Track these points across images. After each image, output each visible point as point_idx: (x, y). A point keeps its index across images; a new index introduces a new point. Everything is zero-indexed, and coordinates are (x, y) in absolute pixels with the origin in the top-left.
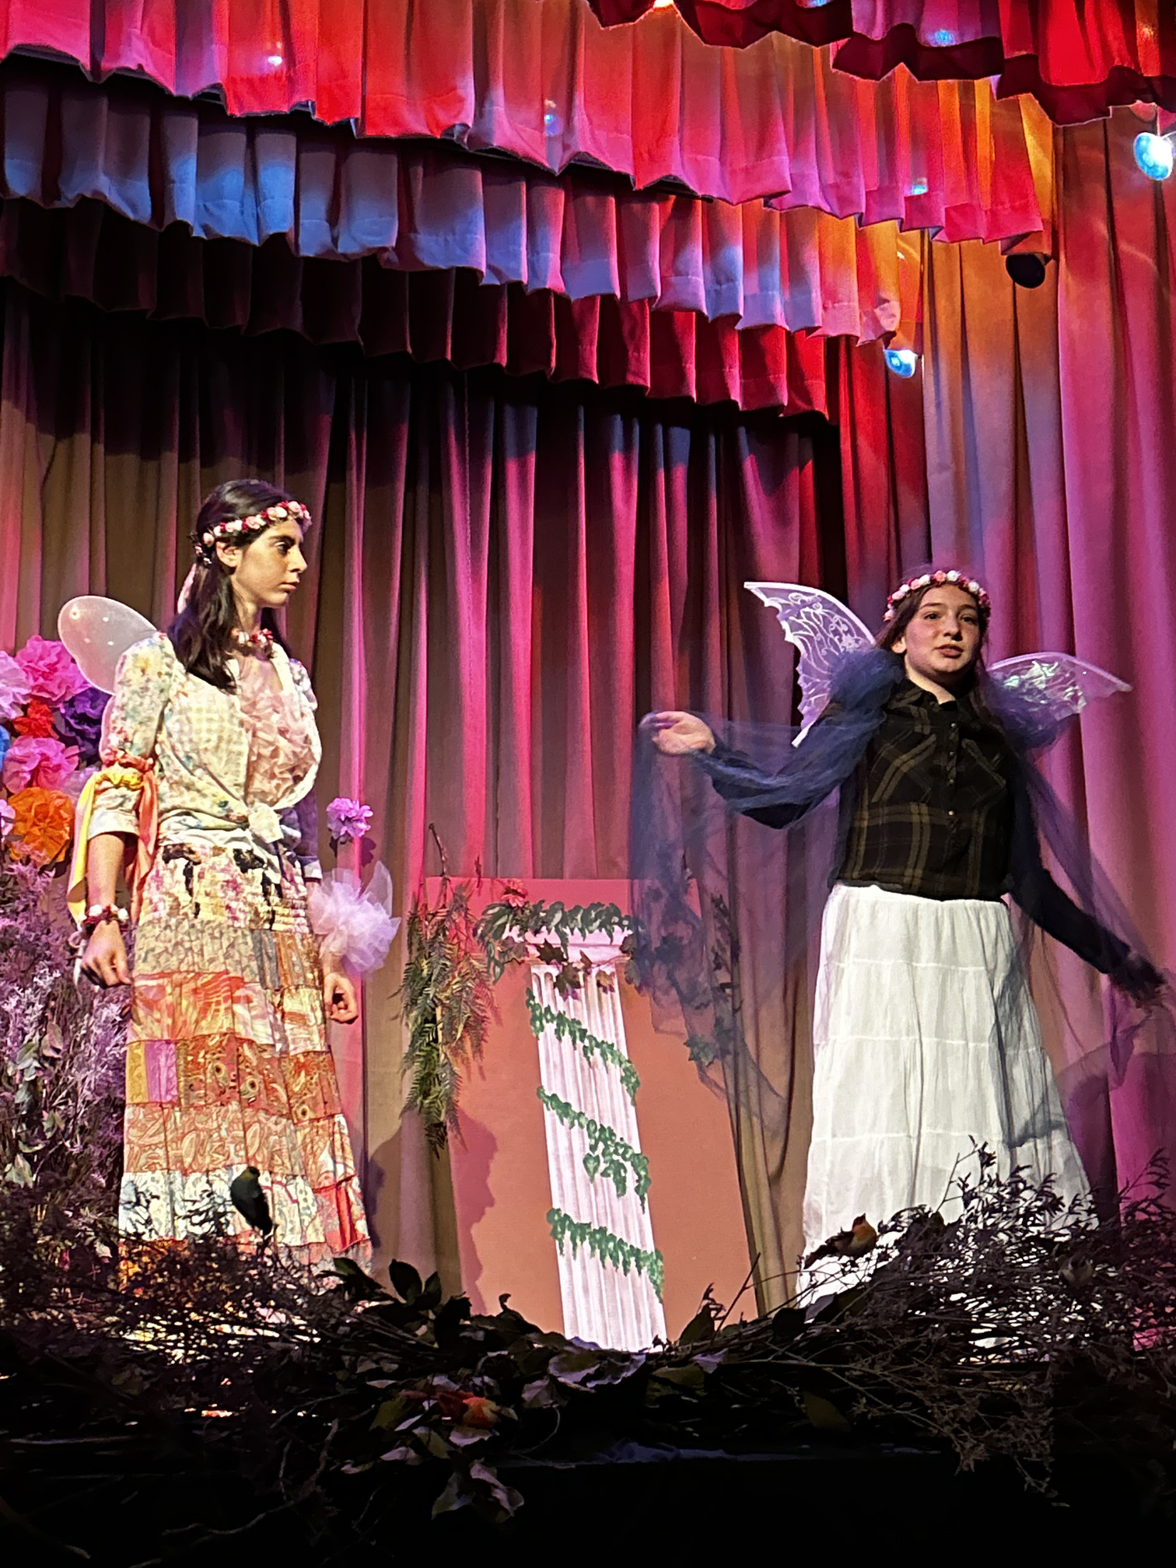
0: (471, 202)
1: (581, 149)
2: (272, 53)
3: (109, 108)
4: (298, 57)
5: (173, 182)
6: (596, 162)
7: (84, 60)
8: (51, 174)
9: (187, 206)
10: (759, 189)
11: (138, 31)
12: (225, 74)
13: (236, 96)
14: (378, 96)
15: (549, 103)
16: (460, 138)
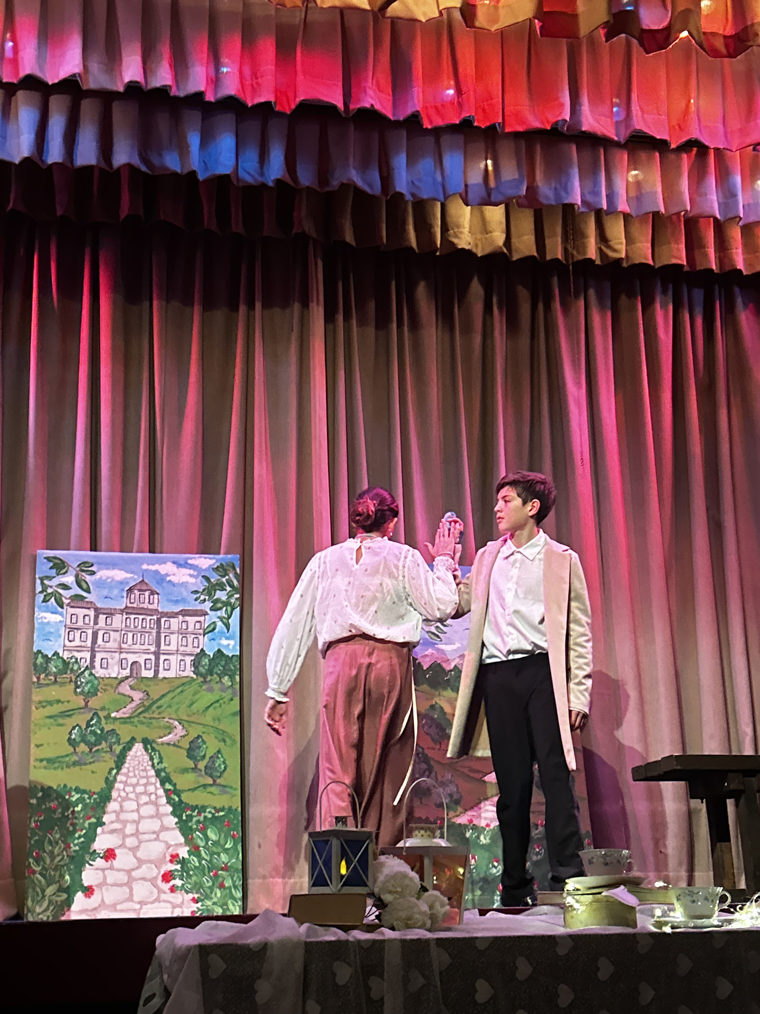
0: (570, 165)
1: (638, 128)
2: (449, 89)
3: (355, 130)
4: (464, 89)
5: (393, 169)
6: (646, 133)
7: (340, 105)
8: (323, 174)
9: (402, 183)
10: (749, 141)
11: (370, 84)
12: (421, 105)
13: (428, 117)
14: (512, 108)
15: (615, 100)
16: (562, 128)
